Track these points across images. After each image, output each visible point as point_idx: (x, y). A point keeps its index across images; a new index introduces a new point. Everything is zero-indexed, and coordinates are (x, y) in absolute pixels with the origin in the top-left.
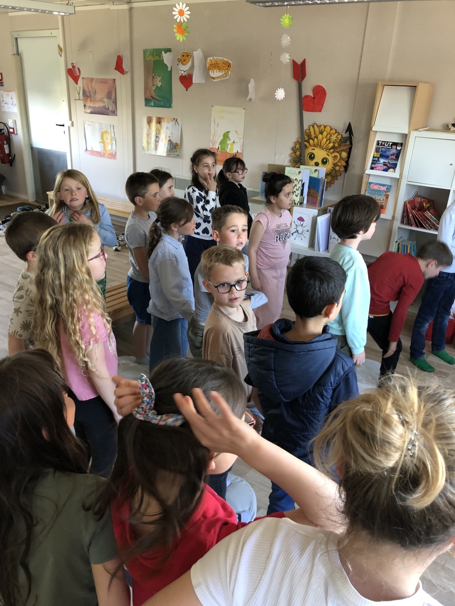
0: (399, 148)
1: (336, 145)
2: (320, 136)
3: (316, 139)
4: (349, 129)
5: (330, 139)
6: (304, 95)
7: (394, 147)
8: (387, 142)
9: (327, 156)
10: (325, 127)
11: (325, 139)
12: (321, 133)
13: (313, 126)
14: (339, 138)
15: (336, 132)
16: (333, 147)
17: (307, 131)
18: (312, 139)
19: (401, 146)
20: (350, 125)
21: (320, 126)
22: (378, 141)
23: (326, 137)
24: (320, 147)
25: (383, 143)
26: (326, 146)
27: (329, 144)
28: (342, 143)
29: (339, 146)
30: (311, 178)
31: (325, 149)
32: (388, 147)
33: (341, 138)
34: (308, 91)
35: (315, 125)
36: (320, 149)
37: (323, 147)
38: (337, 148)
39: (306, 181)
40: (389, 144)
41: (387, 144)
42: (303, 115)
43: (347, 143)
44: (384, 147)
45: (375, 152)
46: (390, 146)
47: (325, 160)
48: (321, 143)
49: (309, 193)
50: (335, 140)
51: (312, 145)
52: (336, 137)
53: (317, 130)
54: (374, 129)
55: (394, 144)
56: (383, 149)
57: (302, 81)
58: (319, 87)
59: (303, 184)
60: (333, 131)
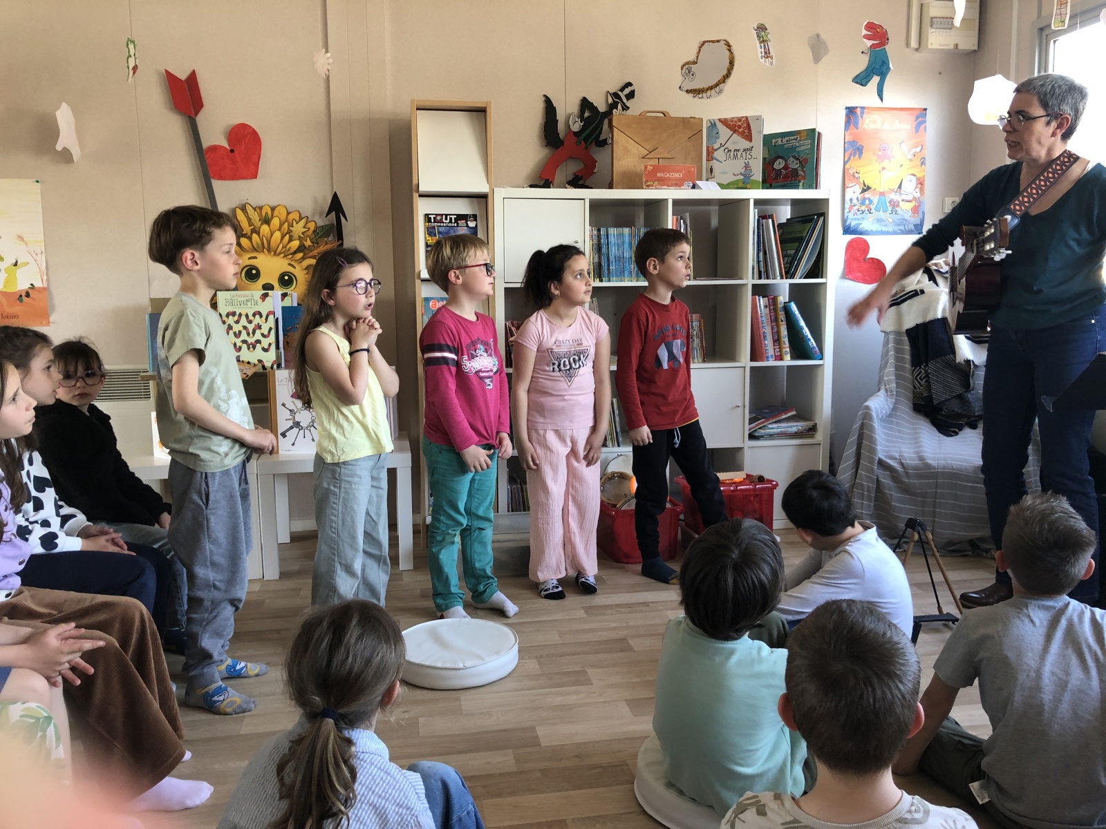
0: (472, 224)
1: (308, 243)
2: (265, 229)
3: (255, 236)
4: (336, 206)
5: (289, 232)
6: (206, 143)
7: (462, 223)
8: (446, 215)
9: (290, 269)
10: (273, 209)
11: (278, 235)
12: (267, 221)
13: (243, 209)
14: (312, 229)
15: (301, 219)
16: (301, 248)
18: (245, 236)
19: (475, 220)
20: (335, 197)
21: (261, 208)
22: (427, 215)
23: (279, 230)
24: (269, 251)
25: (439, 218)
26: (283, 248)
27: (289, 242)
28: (320, 237)
29: (315, 245)
30: (283, 308)
31: (283, 255)
32: (450, 225)
33: (316, 227)
34: (214, 134)
35: (248, 206)
36: (269, 257)
37: (275, 252)
38: (310, 249)
39: (279, 314)
40: (451, 219)
41: (446, 219)
42: (211, 187)
43: (330, 238)
44: (442, 224)
45: (427, 236)
46: (453, 221)
47: (286, 278)
48: (269, 243)
49: (288, 343)
50: (303, 233)
51: (248, 249)
52: (304, 227)
53: (255, 217)
54: (422, 189)
55: (460, 217)
56: (441, 229)
57: (197, 114)
58: (243, 126)
59: (277, 320)
60: (295, 216)
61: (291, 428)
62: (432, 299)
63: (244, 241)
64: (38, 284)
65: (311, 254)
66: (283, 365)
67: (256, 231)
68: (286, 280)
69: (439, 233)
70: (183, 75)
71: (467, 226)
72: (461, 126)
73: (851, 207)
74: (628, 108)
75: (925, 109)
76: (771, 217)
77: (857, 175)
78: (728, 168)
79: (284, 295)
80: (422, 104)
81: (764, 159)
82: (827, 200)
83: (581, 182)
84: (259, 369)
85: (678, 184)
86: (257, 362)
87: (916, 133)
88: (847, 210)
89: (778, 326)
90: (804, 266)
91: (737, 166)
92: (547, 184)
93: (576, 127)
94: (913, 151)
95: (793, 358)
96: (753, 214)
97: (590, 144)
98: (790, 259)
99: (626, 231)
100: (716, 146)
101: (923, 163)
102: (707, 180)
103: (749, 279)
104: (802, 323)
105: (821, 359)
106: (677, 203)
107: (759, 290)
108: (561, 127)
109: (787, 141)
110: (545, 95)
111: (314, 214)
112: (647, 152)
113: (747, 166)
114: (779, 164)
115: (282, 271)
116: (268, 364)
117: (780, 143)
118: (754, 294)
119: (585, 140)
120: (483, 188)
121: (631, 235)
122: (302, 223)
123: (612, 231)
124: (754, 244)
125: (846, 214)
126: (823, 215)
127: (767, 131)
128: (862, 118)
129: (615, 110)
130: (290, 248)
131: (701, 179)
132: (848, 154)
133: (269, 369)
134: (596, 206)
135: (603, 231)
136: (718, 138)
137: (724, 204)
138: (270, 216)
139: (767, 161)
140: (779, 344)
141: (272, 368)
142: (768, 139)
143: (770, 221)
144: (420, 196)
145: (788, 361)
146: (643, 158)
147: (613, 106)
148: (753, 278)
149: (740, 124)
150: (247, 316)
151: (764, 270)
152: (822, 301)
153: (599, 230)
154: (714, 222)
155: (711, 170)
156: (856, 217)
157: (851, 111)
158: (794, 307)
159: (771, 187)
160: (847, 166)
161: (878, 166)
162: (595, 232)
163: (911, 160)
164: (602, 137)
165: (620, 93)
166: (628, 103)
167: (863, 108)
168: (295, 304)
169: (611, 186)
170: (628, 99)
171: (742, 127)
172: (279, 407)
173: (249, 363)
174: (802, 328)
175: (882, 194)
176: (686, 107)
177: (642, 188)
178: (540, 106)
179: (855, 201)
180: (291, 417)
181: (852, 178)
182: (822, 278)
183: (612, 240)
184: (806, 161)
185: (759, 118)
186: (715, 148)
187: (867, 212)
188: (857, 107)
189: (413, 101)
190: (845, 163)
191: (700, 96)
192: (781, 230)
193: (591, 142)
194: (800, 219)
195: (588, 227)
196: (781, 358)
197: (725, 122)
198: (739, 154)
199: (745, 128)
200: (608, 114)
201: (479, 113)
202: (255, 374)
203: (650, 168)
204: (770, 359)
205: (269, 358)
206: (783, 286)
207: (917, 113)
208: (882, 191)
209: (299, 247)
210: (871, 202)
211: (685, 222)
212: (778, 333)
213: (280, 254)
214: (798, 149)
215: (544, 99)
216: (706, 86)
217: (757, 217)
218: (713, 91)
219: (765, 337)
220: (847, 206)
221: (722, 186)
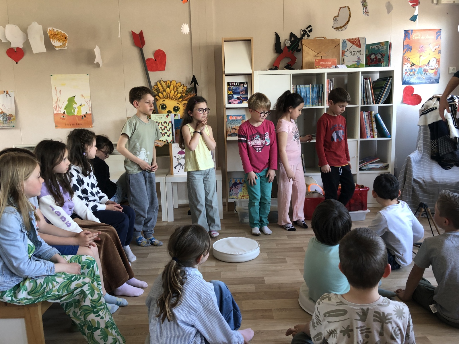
0: (245, 86)
1: (184, 95)
2: (168, 90)
3: (164, 92)
4: (194, 80)
5: (177, 91)
6: (146, 58)
7: (242, 85)
8: (236, 83)
9: (178, 105)
10: (171, 82)
11: (173, 92)
12: (169, 87)
13: (160, 82)
14: (185, 89)
15: (181, 85)
16: (181, 97)
17: (155, 87)
18: (161, 93)
19: (247, 84)
20: (194, 77)
21: (166, 82)
22: (228, 83)
23: (173, 90)
24: (170, 98)
25: (233, 84)
26: (175, 97)
27: (177, 95)
28: (188, 92)
29: (187, 95)
30: (175, 120)
31: (175, 100)
32: (237, 86)
33: (187, 88)
34: (149, 55)
35: (162, 81)
36: (170, 100)
37: (172, 99)
38: (185, 97)
39: (173, 123)
40: (237, 84)
41: (235, 84)
42: (148, 74)
43: (192, 93)
44: (234, 86)
45: (228, 91)
46: (238, 85)
47: (176, 108)
48: (169, 95)
49: (177, 133)
50: (182, 91)
51: (162, 98)
52: (182, 89)
53: (164, 85)
54: (226, 73)
55: (241, 83)
56: (233, 88)
57: (143, 47)
58: (160, 51)
59: (172, 125)
60: (179, 84)
61: (178, 165)
62: (230, 115)
63: (160, 95)
64: (88, 112)
65: (185, 99)
66: (175, 142)
67: (165, 91)
68: (176, 109)
69: (233, 89)
70: (137, 32)
71: (244, 86)
72: (241, 47)
73: (406, 73)
74: (310, 36)
75: (441, 29)
76: (369, 79)
77: (409, 59)
78: (350, 59)
79: (175, 115)
80: (226, 39)
81: (366, 55)
82: (393, 71)
83: (290, 67)
84: (166, 143)
85: (329, 66)
86: (165, 141)
87: (437, 40)
88: (404, 74)
89: (372, 124)
90: (383, 99)
91: (355, 58)
92: (276, 68)
93: (288, 45)
94: (435, 47)
95: (378, 137)
96: (361, 78)
97: (294, 51)
98: (377, 96)
99: (308, 86)
100: (345, 50)
101: (439, 53)
102: (342, 64)
103: (359, 105)
104: (382, 122)
105: (391, 137)
106: (328, 74)
107: (363, 109)
108: (282, 45)
109: (376, 47)
110: (275, 33)
111: (186, 84)
112: (317, 54)
113: (359, 58)
114: (373, 57)
115: (174, 106)
116: (169, 141)
117: (373, 47)
118: (361, 110)
119: (292, 50)
120: (250, 71)
121: (309, 88)
122: (182, 87)
123: (302, 86)
124: (361, 90)
125: (404, 76)
126: (392, 77)
127: (367, 43)
128: (412, 34)
129: (304, 37)
130: (177, 97)
131: (339, 64)
132: (405, 50)
133: (170, 143)
134: (295, 76)
135: (298, 86)
136: (346, 47)
137: (350, 74)
138: (170, 85)
139: (368, 55)
140: (373, 131)
141: (171, 143)
142: (368, 47)
143: (368, 80)
144: (225, 75)
145: (376, 138)
146: (315, 56)
147: (304, 35)
148: (361, 104)
149: (356, 41)
150: (161, 123)
151: (366, 101)
152: (391, 114)
153: (296, 86)
154: (346, 81)
155: (344, 60)
156: (408, 77)
157: (406, 32)
158: (379, 116)
159: (369, 66)
160: (404, 56)
161: (419, 55)
162: (295, 87)
163: (434, 52)
164: (299, 48)
165: (306, 30)
166: (310, 34)
167: (412, 30)
168: (179, 119)
169: (302, 69)
170: (309, 32)
171: (356, 42)
172: (173, 158)
173: (162, 141)
174: (382, 125)
175: (420, 67)
176: (333, 35)
177: (314, 69)
178: (273, 37)
179: (408, 70)
180: (178, 161)
181: (406, 60)
182: (391, 103)
183: (302, 90)
184: (384, 55)
185: (363, 38)
186: (345, 51)
187: (413, 74)
188: (409, 30)
189: (222, 38)
190: (403, 54)
191: (339, 30)
192: (374, 84)
193: (294, 50)
194: (383, 79)
195: (292, 85)
196: (373, 137)
197: (349, 40)
198: (355, 53)
199: (358, 42)
200: (302, 38)
201: (248, 42)
202: (165, 145)
203: (317, 60)
204: (369, 137)
205: (170, 139)
206: (375, 108)
207: (437, 31)
208: (420, 65)
209: (181, 96)
210: (415, 70)
211: (332, 82)
212: (372, 126)
213: (173, 99)
214: (381, 50)
215: (275, 34)
216: (341, 26)
217: (363, 79)
218: (344, 27)
219: (366, 128)
220: (404, 72)
221: (348, 67)
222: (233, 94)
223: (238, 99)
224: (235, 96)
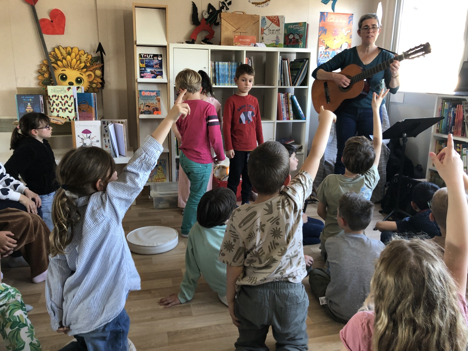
0: (160, 59)
1: (88, 64)
2: (69, 58)
3: (64, 61)
4: (100, 48)
5: (80, 59)
6: (40, 18)
7: (155, 58)
8: (149, 55)
9: (81, 76)
10: (72, 49)
11: (74, 60)
12: (69, 54)
13: (58, 48)
14: (90, 58)
15: (85, 53)
16: (85, 67)
17: (52, 53)
18: (60, 60)
19: (161, 57)
20: (100, 45)
21: (66, 48)
22: (140, 54)
23: (75, 58)
24: (71, 68)
25: (145, 56)
26: (77, 66)
27: (80, 64)
28: (93, 62)
29: (92, 65)
30: (78, 94)
31: (77, 69)
32: (150, 59)
33: (92, 58)
34: (43, 14)
35: (60, 47)
36: (71, 70)
37: (74, 68)
38: (89, 67)
39: (76, 97)
40: (151, 56)
41: (149, 56)
42: (43, 37)
43: (98, 62)
44: (147, 58)
45: (140, 63)
46: (152, 57)
47: (79, 80)
48: (71, 64)
49: (80, 109)
50: (86, 60)
51: (61, 66)
52: (86, 57)
53: (64, 52)
54: (138, 43)
55: (155, 55)
56: (146, 61)
57: (35, 4)
58: (57, 10)
59: (75, 99)
60: (83, 52)
62: (143, 91)
63: (59, 63)
65: (89, 70)
66: (78, 118)
67: (64, 58)
71: (158, 59)
72: (155, 16)
73: (321, 55)
74: (229, 9)
75: (353, 14)
76: (287, 59)
77: (324, 42)
78: (270, 38)
79: (78, 88)
80: (137, 5)
81: (285, 34)
82: (310, 53)
83: (208, 41)
84: (68, 120)
85: (249, 44)
86: (66, 117)
87: (349, 24)
88: (319, 57)
89: (288, 106)
90: (299, 81)
91: (273, 37)
92: (193, 42)
93: (206, 16)
94: (347, 32)
95: (294, 119)
96: (279, 58)
97: (212, 24)
98: (294, 77)
99: (226, 63)
100: (265, 28)
101: (351, 38)
102: (261, 42)
103: (277, 86)
104: (298, 105)
105: (305, 120)
106: (247, 52)
107: (281, 91)
108: (199, 16)
109: (295, 27)
110: (193, 2)
111: (91, 52)
112: (235, 29)
113: (277, 37)
114: (291, 37)
115: (77, 77)
116: (71, 118)
117: (291, 27)
118: (279, 92)
119: (210, 22)
120: (164, 43)
121: (228, 65)
122: (86, 55)
123: (220, 63)
124: (279, 71)
125: (319, 58)
126: (308, 59)
127: (287, 22)
128: (327, 16)
129: (223, 10)
130: (80, 67)
131: (258, 42)
132: (320, 32)
133: (72, 121)
134: (213, 52)
135: (216, 63)
136: (266, 24)
137: (268, 53)
138: (71, 52)
139: (286, 35)
140: (289, 113)
141: (73, 120)
142: (287, 25)
143: (286, 61)
144: (137, 46)
145: (292, 120)
146: (234, 32)
147: (222, 8)
148: (279, 85)
149: (275, 19)
150: (61, 97)
151: (283, 82)
152: (306, 95)
153: (215, 63)
154: (264, 59)
155: (263, 38)
156: (322, 59)
157: (322, 14)
158: (295, 98)
159: (287, 47)
160: (320, 38)
161: (333, 38)
162: (213, 64)
163: (346, 36)
164: (217, 21)
165: (225, 2)
166: (229, 7)
167: (327, 13)
168: (83, 92)
169: (220, 44)
170: (228, 5)
171: (276, 20)
172: (77, 137)
173: (63, 117)
174: (298, 107)
175: (334, 50)
176: (252, 10)
177: (233, 45)
178: (190, 7)
179: (322, 53)
180: (82, 141)
181: (322, 43)
182: (307, 86)
183: (220, 67)
184: (302, 36)
185: (283, 17)
186: (265, 29)
187: (327, 57)
188: (325, 12)
189: (133, 3)
190: (319, 36)
191: (258, 6)
192: (291, 65)
193: (213, 23)
194: (300, 60)
195: (210, 61)
196: (289, 119)
197: (269, 18)
198: (274, 32)
199: (277, 21)
200: (220, 11)
201: (163, 10)
202: (66, 123)
203: (236, 37)
204: (285, 119)
205: (72, 115)
206: (292, 90)
207: (350, 16)
208: (334, 49)
209: (84, 66)
210: (329, 53)
211: (251, 61)
212: (288, 108)
213: (75, 69)
214: (299, 31)
215: (192, 3)
216: (261, 2)
217: (281, 59)
218: (264, 4)
219: (283, 110)
220: (319, 54)
221: (267, 46)
222: (146, 67)
223: (152, 73)
224: (149, 70)
